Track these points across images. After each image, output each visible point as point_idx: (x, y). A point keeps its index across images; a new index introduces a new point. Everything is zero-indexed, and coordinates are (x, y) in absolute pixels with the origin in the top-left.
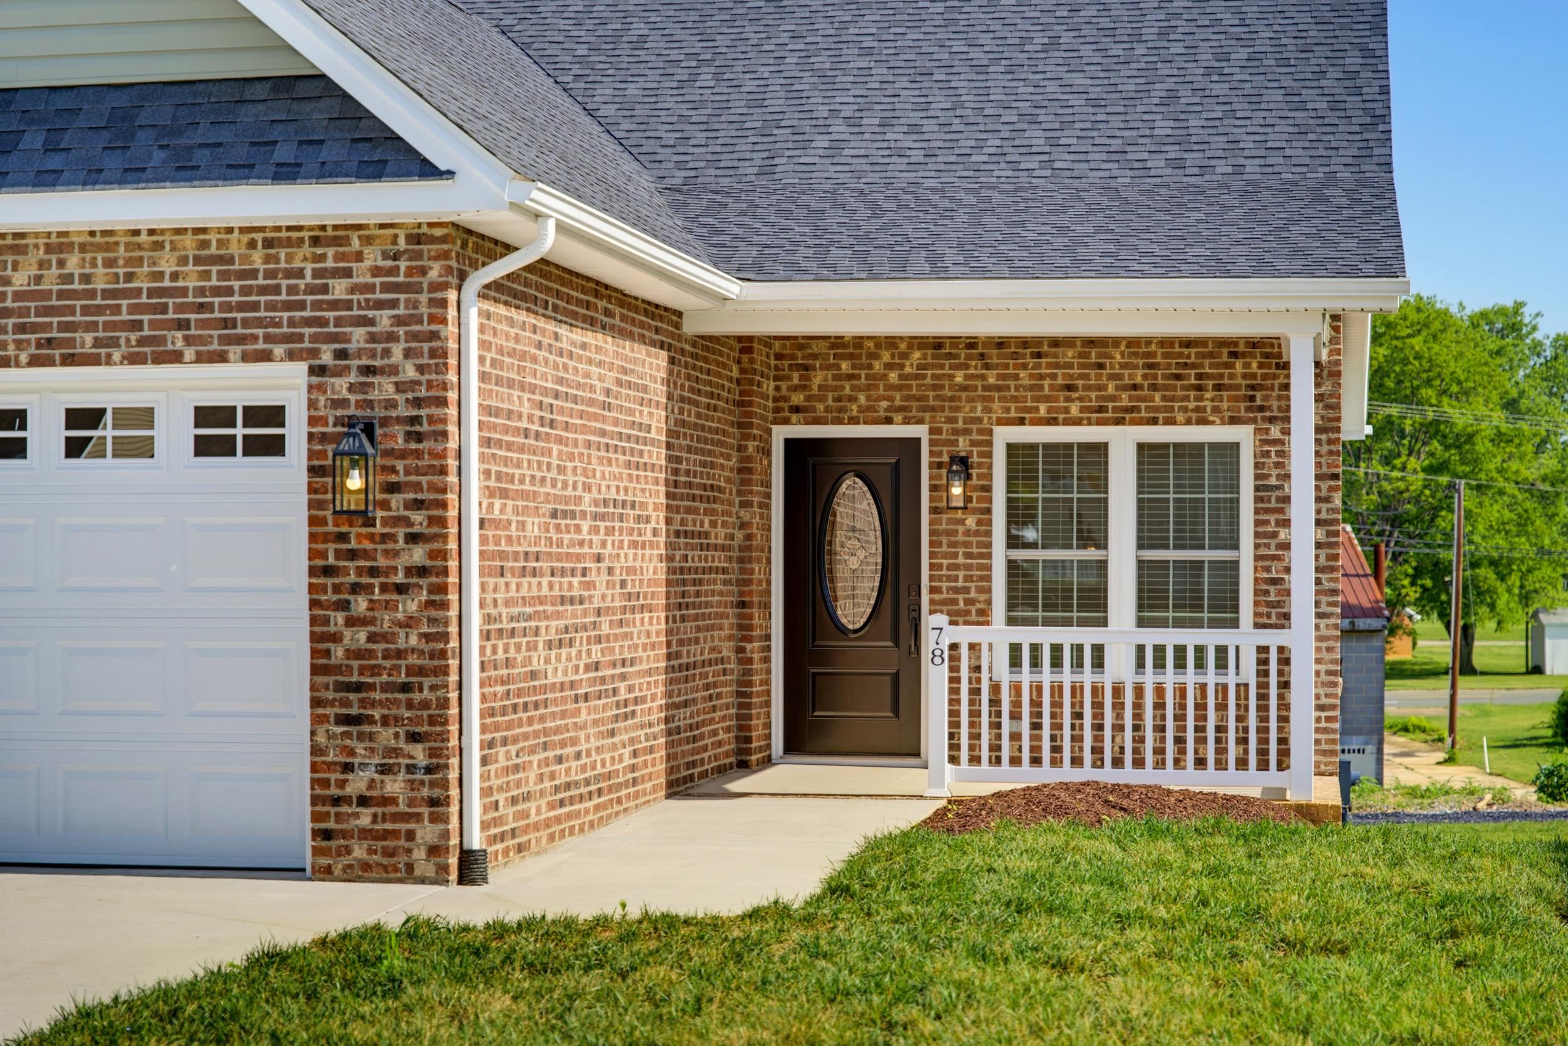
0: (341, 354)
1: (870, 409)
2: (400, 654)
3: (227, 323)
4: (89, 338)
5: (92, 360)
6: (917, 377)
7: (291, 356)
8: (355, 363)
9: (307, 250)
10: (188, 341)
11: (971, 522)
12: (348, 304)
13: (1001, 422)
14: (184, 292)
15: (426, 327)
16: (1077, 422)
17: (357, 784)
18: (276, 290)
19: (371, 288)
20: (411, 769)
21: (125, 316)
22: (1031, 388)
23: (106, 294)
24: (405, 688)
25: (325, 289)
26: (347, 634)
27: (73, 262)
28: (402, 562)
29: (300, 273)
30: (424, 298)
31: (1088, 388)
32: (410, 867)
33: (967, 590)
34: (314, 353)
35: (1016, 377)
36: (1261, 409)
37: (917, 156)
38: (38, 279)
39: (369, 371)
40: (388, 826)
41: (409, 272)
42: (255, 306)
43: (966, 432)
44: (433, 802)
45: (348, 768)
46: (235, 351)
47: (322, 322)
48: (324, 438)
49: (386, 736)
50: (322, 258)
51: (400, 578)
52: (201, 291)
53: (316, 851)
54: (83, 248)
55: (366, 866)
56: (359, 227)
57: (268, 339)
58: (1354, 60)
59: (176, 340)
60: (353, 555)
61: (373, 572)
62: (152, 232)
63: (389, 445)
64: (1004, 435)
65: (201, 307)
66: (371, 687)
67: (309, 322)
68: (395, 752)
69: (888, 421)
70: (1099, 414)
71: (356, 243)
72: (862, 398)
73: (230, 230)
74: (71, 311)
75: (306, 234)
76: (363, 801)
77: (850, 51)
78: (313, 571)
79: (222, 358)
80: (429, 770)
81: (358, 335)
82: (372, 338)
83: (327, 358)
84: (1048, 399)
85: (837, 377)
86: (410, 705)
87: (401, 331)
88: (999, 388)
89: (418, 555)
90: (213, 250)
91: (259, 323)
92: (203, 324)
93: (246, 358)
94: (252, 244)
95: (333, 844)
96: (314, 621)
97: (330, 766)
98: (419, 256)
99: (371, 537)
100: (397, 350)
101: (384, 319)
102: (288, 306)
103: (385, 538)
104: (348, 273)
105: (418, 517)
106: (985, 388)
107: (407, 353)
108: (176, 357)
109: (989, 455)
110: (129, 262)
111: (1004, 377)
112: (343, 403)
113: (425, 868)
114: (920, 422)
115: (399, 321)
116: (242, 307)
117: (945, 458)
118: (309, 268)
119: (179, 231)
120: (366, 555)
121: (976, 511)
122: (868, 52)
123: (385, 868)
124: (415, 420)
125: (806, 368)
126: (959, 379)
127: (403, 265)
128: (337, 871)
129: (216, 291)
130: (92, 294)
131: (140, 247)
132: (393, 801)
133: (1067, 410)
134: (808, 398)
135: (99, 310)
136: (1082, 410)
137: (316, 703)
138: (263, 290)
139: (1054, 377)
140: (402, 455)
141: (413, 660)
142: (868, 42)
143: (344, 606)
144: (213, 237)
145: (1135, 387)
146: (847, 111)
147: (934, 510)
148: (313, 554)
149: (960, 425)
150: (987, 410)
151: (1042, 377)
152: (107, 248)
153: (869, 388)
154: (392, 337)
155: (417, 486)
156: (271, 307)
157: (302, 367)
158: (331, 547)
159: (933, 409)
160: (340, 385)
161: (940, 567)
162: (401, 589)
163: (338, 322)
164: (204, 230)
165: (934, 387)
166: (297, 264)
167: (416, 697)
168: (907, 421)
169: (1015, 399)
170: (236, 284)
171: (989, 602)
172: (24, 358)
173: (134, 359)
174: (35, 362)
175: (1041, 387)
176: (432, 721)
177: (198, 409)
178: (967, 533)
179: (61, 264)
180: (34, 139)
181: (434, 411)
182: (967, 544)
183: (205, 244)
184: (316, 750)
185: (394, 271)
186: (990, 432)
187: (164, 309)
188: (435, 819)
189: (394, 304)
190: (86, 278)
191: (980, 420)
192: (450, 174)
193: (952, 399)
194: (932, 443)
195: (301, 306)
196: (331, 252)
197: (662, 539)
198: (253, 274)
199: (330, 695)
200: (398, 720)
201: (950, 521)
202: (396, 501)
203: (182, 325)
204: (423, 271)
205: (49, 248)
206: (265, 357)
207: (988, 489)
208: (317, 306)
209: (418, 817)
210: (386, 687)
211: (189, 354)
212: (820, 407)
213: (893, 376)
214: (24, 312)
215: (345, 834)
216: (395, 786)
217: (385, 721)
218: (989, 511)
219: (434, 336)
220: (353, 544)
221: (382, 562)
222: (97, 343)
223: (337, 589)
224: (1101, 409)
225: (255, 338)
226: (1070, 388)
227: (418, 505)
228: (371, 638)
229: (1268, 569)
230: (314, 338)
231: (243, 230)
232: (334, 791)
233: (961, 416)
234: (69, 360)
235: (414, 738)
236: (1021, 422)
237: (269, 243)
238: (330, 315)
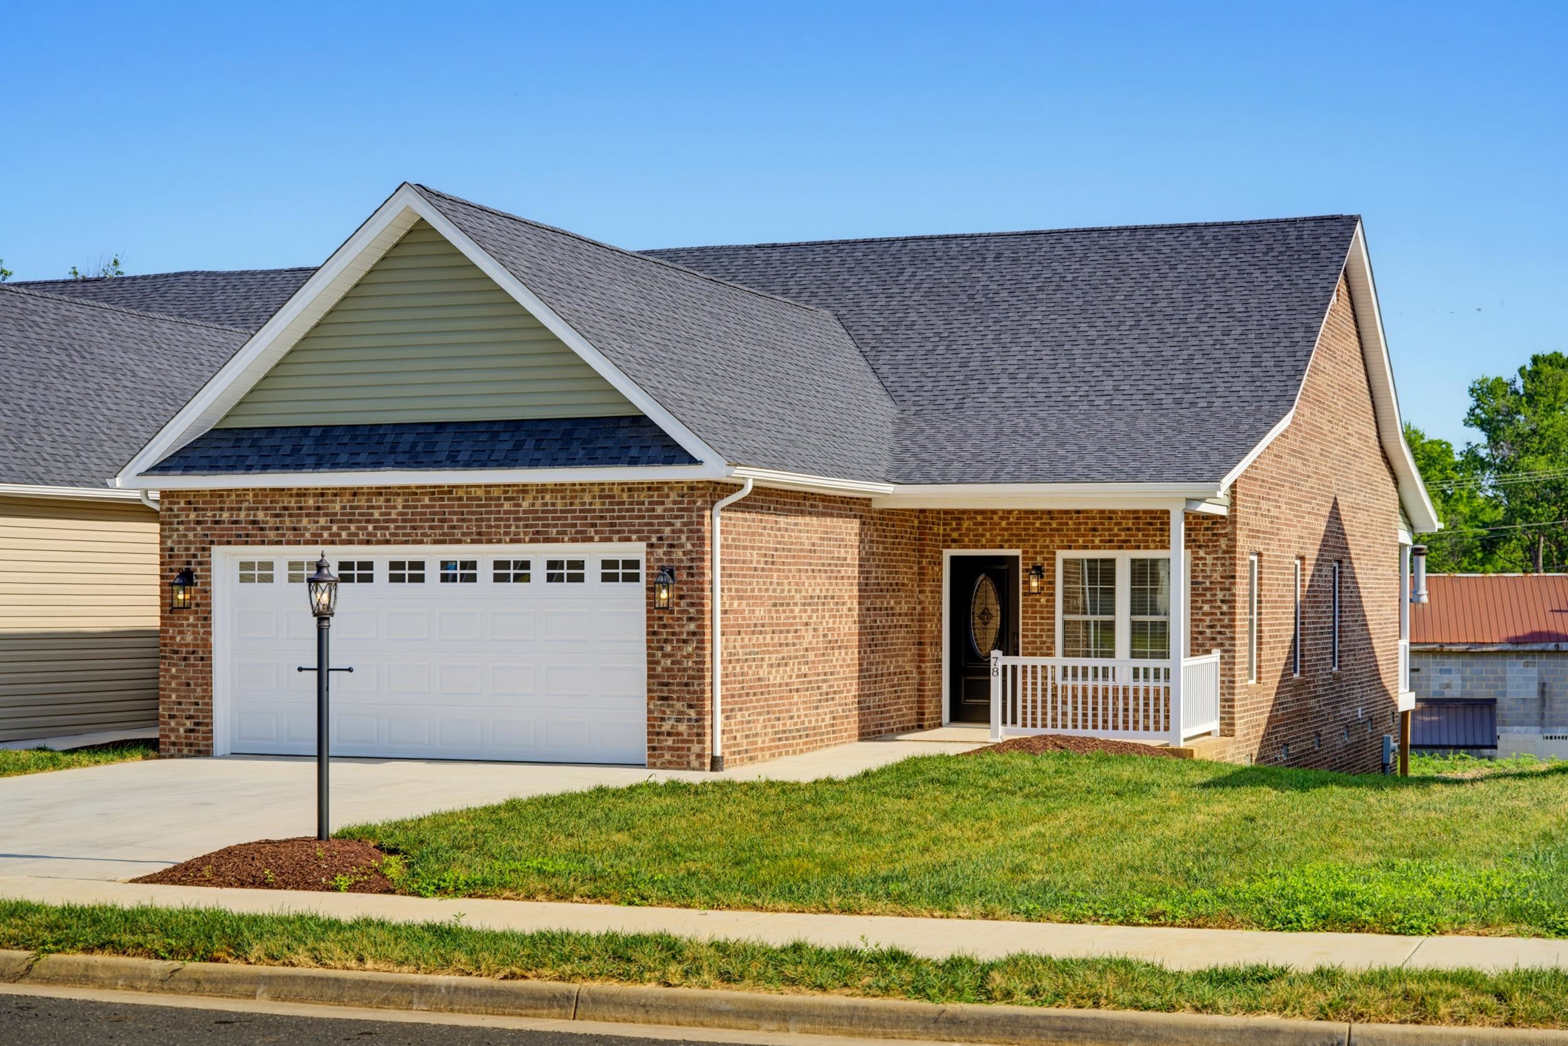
0: (660, 539)
1: (992, 541)
2: (685, 670)
3: (612, 525)
4: (554, 530)
5: (556, 540)
6: (1016, 524)
7: (640, 539)
8: (666, 542)
9: (645, 493)
10: (596, 532)
11: (1043, 600)
12: (663, 517)
13: (1059, 548)
14: (594, 511)
15: (696, 527)
16: (1099, 548)
17: (666, 727)
18: (633, 510)
19: (672, 510)
20: (689, 720)
21: (569, 521)
22: (1075, 530)
23: (562, 511)
24: (687, 685)
25: (653, 510)
26: (663, 661)
27: (548, 497)
28: (685, 629)
29: (643, 503)
30: (695, 514)
31: (1104, 530)
32: (689, 763)
33: (1041, 636)
34: (649, 538)
35: (1067, 524)
36: (1194, 541)
37: (1041, 397)
38: (533, 505)
39: (671, 546)
40: (680, 745)
41: (688, 503)
42: (624, 517)
43: (1042, 553)
44: (698, 735)
45: (663, 719)
46: (616, 537)
47: (652, 524)
48: (653, 575)
49: (679, 705)
50: (652, 496)
51: (684, 636)
52: (601, 511)
53: (650, 756)
54: (552, 491)
55: (670, 762)
56: (668, 483)
57: (630, 532)
58: (1298, 335)
59: (591, 531)
60: (665, 626)
61: (673, 634)
62: (581, 484)
63: (680, 578)
64: (1062, 555)
65: (602, 518)
66: (673, 684)
67: (647, 524)
68: (683, 713)
69: (1001, 547)
70: (1109, 543)
71: (666, 489)
72: (988, 535)
73: (613, 484)
74: (547, 519)
75: (645, 486)
76: (669, 734)
77: (1023, 331)
78: (648, 633)
79: (610, 540)
80: (697, 721)
81: (668, 529)
82: (673, 532)
83: (654, 540)
84: (1083, 536)
85: (975, 524)
86: (689, 692)
87: (685, 529)
88: (1058, 530)
89: (692, 627)
90: (607, 493)
91: (626, 525)
92: (603, 525)
93: (620, 540)
94: (623, 490)
95: (656, 752)
96: (649, 655)
97: (655, 719)
98: (692, 495)
99: (672, 619)
100: (684, 537)
101: (678, 523)
102: (638, 517)
103: (678, 619)
104: (663, 503)
105: (692, 610)
106: (1051, 530)
107: (688, 539)
108: (591, 540)
109: (1054, 565)
110: (571, 498)
111: (1061, 524)
112: (661, 560)
113: (695, 763)
114: (1018, 547)
115: (684, 524)
116: (619, 518)
117: (1030, 567)
118: (647, 500)
119: (592, 484)
120: (671, 626)
121: (1045, 595)
122: (1032, 331)
123: (678, 763)
124: (691, 568)
125: (959, 519)
126: (1038, 525)
127: (686, 500)
128: (658, 765)
129: (608, 511)
130: (555, 511)
131: (575, 491)
132: (681, 734)
133: (1093, 541)
134: (960, 535)
135: (559, 519)
136: (1101, 541)
137: (650, 691)
138: (628, 510)
139: (1086, 524)
140: (686, 583)
141: (690, 672)
142: (1036, 325)
143: (662, 648)
144: (606, 487)
145: (1128, 529)
146: (1012, 369)
147: (1024, 594)
148: (648, 626)
149: (1038, 549)
150: (1052, 541)
151: (1080, 524)
152: (562, 491)
153: (991, 530)
154: (681, 531)
155: (692, 597)
156: (631, 517)
157: (643, 544)
158: (656, 623)
159: (1024, 541)
160: (660, 552)
161: (1027, 624)
162: (685, 641)
163: (659, 524)
164: (603, 484)
165: (1025, 529)
166: (642, 499)
167: (692, 688)
168: (1010, 547)
169: (1066, 536)
170: (616, 507)
171: (1053, 643)
172: (527, 539)
173: (573, 540)
174: (532, 541)
175: (1079, 530)
176: (698, 700)
177: (603, 561)
178: (1041, 606)
179: (543, 498)
180: (530, 444)
181: (699, 564)
182: (1041, 612)
183: (603, 490)
184: (649, 711)
185: (681, 502)
186: (1054, 553)
187: (586, 518)
188: (699, 742)
189: (682, 517)
190: (553, 505)
191: (1048, 547)
192: (701, 462)
193: (1033, 535)
194: (1024, 559)
195: (643, 517)
196: (656, 494)
197: (856, 613)
198: (623, 503)
199: (655, 688)
200: (683, 699)
201: (1032, 600)
202: (683, 602)
203: (593, 525)
204: (694, 502)
205: (538, 491)
206: (629, 539)
207: (1053, 583)
208: (650, 517)
209: (692, 741)
210: (679, 684)
211: (597, 538)
212: (966, 539)
213: (1004, 524)
214: (527, 519)
215: (661, 748)
216: (683, 728)
217: (678, 699)
218: (1053, 595)
219: (699, 531)
220: (665, 622)
221: (677, 629)
222: (558, 533)
223: (658, 641)
224: (1111, 541)
225: (624, 531)
226: (1094, 530)
227: (692, 605)
228: (673, 663)
229: (1197, 626)
230: (649, 532)
231: (619, 484)
232: (657, 730)
233: (1038, 544)
234: (547, 540)
235: (690, 706)
236: (1070, 548)
237: (630, 490)
238: (656, 521)
